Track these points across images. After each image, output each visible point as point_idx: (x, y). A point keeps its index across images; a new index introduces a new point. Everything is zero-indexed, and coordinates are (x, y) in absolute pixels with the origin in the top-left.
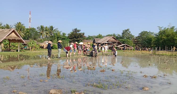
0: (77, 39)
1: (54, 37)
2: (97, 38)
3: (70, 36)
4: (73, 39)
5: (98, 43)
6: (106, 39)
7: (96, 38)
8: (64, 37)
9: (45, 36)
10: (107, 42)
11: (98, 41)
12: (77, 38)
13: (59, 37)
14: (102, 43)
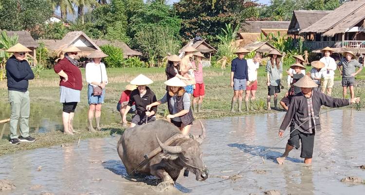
0: (213, 19)
1: (113, 12)
2: (313, 8)
3: (184, 6)
4: (194, 19)
5: (312, 33)
6: (352, 10)
7: (308, 8)
8: (154, 12)
9: (76, 10)
10: (356, 29)
11: (311, 24)
12: (217, 13)
13: (135, 13)
14: (331, 33)
